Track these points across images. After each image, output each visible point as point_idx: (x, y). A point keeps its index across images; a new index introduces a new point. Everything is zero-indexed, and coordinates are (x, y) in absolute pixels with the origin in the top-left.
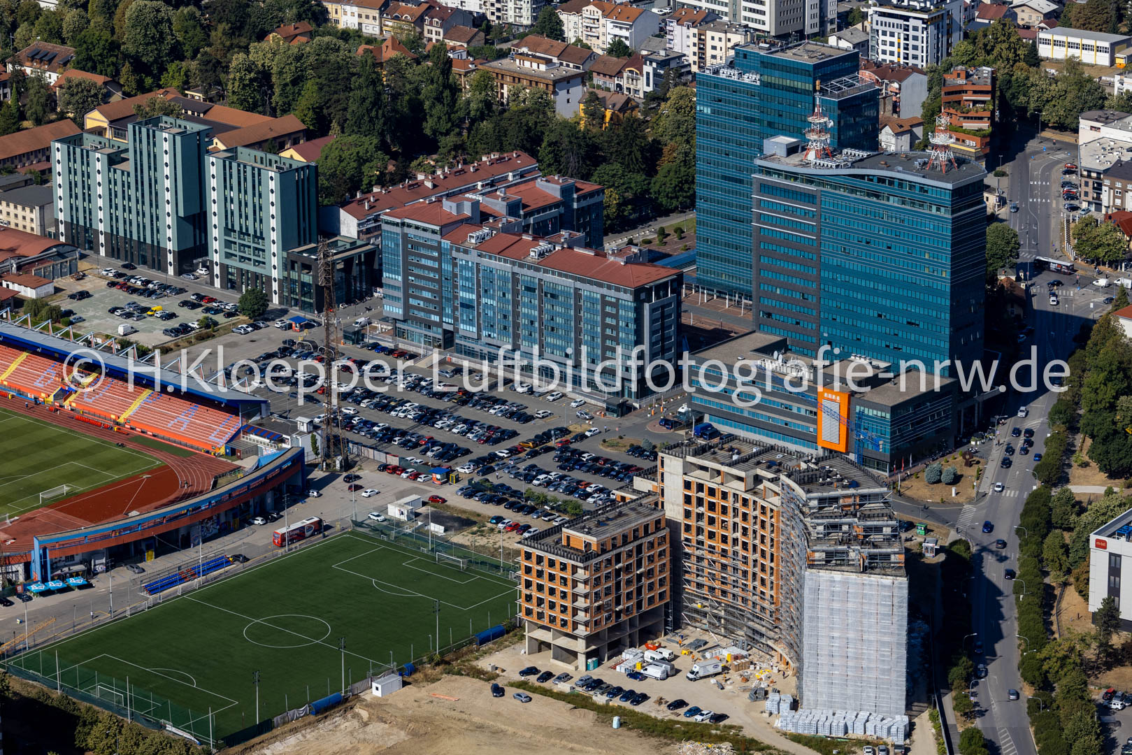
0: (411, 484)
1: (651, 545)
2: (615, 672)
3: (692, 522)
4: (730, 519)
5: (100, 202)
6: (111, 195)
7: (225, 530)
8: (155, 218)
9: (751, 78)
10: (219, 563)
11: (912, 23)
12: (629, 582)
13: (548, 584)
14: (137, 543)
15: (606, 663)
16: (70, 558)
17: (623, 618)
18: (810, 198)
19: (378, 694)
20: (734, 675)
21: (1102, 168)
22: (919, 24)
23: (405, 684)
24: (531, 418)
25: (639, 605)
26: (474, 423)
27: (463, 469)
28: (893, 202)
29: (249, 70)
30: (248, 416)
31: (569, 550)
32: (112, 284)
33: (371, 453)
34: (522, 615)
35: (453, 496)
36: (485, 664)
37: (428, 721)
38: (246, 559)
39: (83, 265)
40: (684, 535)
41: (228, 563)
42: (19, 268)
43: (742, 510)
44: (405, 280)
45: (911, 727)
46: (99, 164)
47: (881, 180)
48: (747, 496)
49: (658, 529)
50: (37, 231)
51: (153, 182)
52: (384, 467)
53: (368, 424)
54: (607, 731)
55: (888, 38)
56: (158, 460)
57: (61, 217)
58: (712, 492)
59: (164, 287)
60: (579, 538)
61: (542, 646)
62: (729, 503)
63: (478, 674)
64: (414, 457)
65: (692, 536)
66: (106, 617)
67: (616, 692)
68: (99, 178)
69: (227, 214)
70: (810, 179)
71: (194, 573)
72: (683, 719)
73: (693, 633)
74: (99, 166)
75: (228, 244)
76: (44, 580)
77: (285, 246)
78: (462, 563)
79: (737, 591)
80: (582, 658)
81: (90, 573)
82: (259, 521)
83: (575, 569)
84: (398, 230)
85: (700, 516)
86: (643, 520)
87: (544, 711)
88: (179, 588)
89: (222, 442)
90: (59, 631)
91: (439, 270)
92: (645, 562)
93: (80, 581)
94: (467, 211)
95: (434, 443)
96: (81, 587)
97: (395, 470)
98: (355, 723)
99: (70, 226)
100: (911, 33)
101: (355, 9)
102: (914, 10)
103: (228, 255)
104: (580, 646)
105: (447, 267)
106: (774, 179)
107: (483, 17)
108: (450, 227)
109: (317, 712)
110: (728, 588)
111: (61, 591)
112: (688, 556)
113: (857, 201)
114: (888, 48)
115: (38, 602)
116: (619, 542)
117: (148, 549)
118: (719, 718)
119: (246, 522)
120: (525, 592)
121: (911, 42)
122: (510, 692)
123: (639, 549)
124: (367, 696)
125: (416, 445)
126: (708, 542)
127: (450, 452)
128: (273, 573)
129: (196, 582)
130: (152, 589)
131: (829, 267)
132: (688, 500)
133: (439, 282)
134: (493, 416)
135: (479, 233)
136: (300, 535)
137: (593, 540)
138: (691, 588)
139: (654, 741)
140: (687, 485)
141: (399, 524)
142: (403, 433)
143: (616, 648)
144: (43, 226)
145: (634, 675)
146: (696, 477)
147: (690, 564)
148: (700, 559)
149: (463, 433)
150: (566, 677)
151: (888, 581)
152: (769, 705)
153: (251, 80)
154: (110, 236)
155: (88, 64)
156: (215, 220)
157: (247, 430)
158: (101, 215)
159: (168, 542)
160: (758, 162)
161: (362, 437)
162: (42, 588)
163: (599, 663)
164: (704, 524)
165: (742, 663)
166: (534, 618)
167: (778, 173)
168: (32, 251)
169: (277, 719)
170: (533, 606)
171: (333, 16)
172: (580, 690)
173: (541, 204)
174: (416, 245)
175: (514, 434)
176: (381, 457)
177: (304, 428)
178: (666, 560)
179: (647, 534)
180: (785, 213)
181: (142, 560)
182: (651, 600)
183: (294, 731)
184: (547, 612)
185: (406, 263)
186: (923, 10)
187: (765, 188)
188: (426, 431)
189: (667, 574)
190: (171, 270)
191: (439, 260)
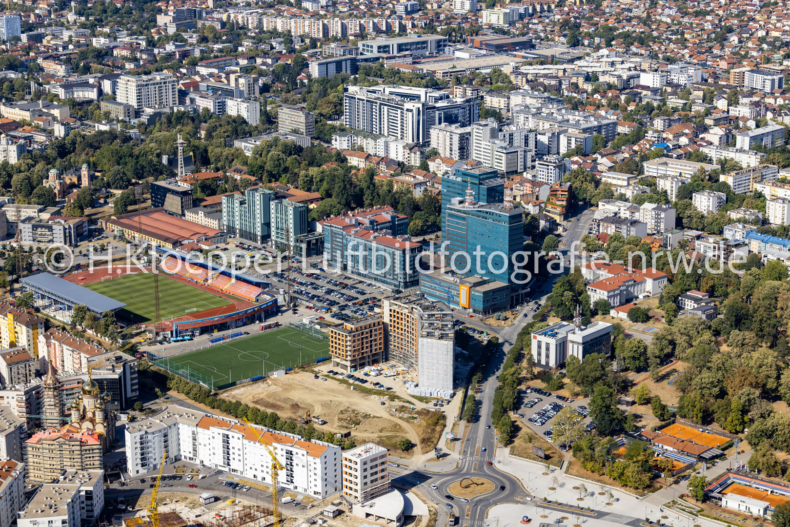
0: (315, 313)
1: (376, 330)
2: (359, 374)
3: (392, 323)
4: (403, 322)
5: (237, 218)
6: (241, 215)
7: (245, 324)
8: (254, 224)
9: (459, 179)
10: (237, 335)
11: (550, 167)
12: (367, 343)
13: (338, 342)
14: (211, 326)
15: (358, 370)
16: (187, 330)
17: (365, 355)
18: (464, 219)
19: (276, 376)
20: (401, 376)
21: (600, 219)
22: (552, 167)
23: (286, 373)
24: (365, 294)
25: (371, 351)
26: (344, 294)
27: (335, 309)
28: (490, 220)
29: (306, 177)
30: (264, 288)
31: (345, 330)
32: (237, 246)
33: (304, 302)
34: (330, 353)
35: (328, 317)
36: (316, 369)
37: (290, 385)
38: (248, 334)
39: (229, 240)
40: (390, 328)
41: (241, 334)
42: (206, 239)
43: (407, 319)
44: (332, 246)
45: (454, 394)
46: (237, 204)
47: (487, 213)
48: (409, 314)
49: (379, 325)
50: (217, 228)
51: (254, 211)
52: (307, 307)
53: (308, 293)
54: (348, 390)
55: (542, 173)
56: (231, 302)
57: (225, 223)
58: (398, 313)
59: (255, 248)
60: (349, 326)
61: (338, 364)
62: (403, 317)
63: (313, 372)
64: (319, 304)
65: (392, 328)
66: (194, 349)
67: (358, 379)
68: (237, 209)
69: (277, 223)
70: (464, 212)
71: (228, 337)
72: (377, 388)
73: (392, 362)
74: (237, 205)
75: (277, 233)
76: (177, 336)
77: (295, 234)
78: (321, 337)
79: (406, 348)
80: (349, 368)
81: (193, 335)
82: (257, 322)
83: (346, 337)
84: (329, 228)
85: (394, 321)
86: (373, 321)
87: (331, 384)
88: (222, 342)
89: (254, 297)
90: (177, 353)
91: (342, 243)
92: (373, 336)
93: (189, 338)
94: (354, 222)
95: (328, 300)
96: (189, 340)
97: (311, 308)
98: (266, 385)
99: (228, 226)
100: (550, 171)
101: (357, 159)
102: (551, 162)
103: (277, 237)
104: (348, 364)
105: (345, 241)
106: (453, 212)
107: (403, 162)
108: (346, 228)
109: (253, 381)
110: (403, 347)
111: (182, 341)
112: (391, 335)
113: (479, 220)
114: (542, 177)
115: (173, 344)
116: (363, 328)
117: (215, 328)
118: (389, 389)
119: (253, 322)
120: (331, 344)
121: (550, 174)
122: (320, 377)
123: (371, 331)
124: (272, 377)
125: (321, 301)
126: (397, 330)
127: (333, 303)
128: (257, 338)
129: (228, 340)
130: (212, 341)
131: (470, 244)
132: (391, 315)
133: (342, 247)
134: (353, 293)
135: (356, 229)
136: (269, 327)
137: (353, 327)
138: (392, 347)
139: (363, 394)
140: (391, 310)
141: (305, 325)
142: (319, 297)
143: (362, 365)
144: (219, 226)
145: (366, 374)
146: (393, 308)
147: (392, 338)
148: (395, 337)
149: (339, 298)
150: (342, 374)
151: (446, 342)
152: (407, 385)
153: (307, 180)
154: (241, 230)
155: (252, 173)
156: (273, 225)
157: (263, 293)
158: (237, 222)
159: (222, 327)
160: (448, 206)
161: (305, 297)
162: (175, 339)
163: (356, 370)
164: (396, 324)
165: (405, 372)
166: (334, 354)
167: (454, 210)
168: (211, 234)
169: (238, 382)
170: (334, 349)
171: (349, 161)
172: (346, 378)
173: (383, 221)
174: (335, 234)
175: (357, 298)
176: (307, 304)
177: (282, 293)
178: (382, 336)
179: (374, 326)
180: (456, 224)
181: (213, 332)
182: (376, 350)
183: (244, 386)
184: (338, 351)
185: (332, 240)
186: (554, 163)
187: (450, 215)
188: (327, 297)
189: (382, 341)
190: (259, 242)
191: (342, 239)
